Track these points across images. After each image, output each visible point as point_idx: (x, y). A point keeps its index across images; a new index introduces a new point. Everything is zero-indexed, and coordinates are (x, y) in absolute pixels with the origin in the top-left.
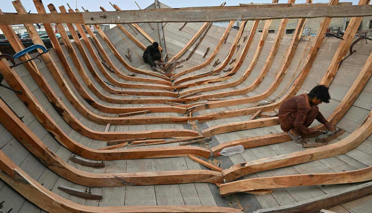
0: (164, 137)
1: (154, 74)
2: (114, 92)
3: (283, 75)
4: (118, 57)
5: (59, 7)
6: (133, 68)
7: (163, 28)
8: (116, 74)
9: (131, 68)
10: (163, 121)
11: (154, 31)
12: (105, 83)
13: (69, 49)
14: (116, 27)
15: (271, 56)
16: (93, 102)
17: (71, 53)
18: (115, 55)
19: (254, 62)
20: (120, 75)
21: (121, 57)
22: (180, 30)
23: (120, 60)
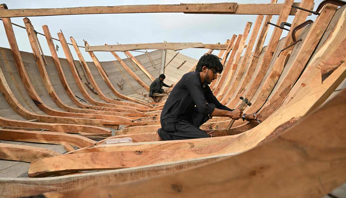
0: (70, 131)
1: (139, 101)
2: (82, 106)
3: (243, 91)
4: (107, 83)
5: (42, 26)
6: (121, 94)
7: (164, 68)
8: (99, 96)
9: (118, 94)
10: (91, 123)
11: (155, 69)
12: (75, 97)
13: (36, 57)
14: (116, 61)
15: (238, 76)
16: (40, 103)
17: (37, 61)
18: (105, 81)
19: (227, 86)
20: (103, 98)
21: (110, 84)
22: (178, 68)
23: (109, 86)
